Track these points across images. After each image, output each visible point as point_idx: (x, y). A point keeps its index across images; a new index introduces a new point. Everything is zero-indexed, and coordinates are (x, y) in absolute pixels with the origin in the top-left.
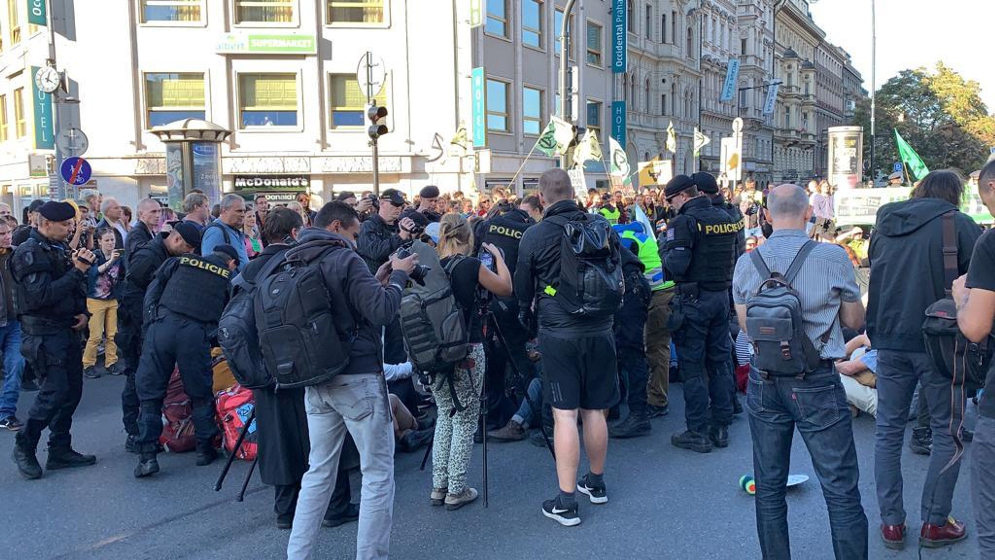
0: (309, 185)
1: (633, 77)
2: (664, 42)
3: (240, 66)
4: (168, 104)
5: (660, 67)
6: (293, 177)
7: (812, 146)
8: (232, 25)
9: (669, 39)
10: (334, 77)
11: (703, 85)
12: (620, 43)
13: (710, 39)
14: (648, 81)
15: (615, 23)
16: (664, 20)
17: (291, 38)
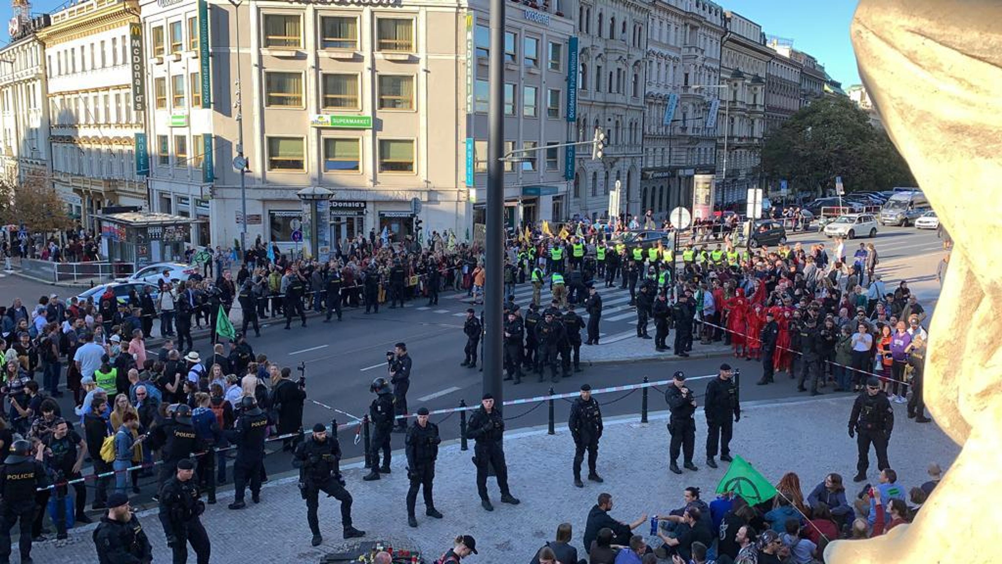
0: (365, 207)
1: (585, 120)
2: (610, 92)
3: (326, 134)
4: (282, 156)
5: (607, 110)
6: (355, 202)
8: (322, 110)
9: (614, 89)
10: (382, 142)
11: (647, 115)
12: (572, 102)
13: (654, 78)
14: (597, 121)
15: (569, 88)
16: (611, 75)
17: (357, 118)
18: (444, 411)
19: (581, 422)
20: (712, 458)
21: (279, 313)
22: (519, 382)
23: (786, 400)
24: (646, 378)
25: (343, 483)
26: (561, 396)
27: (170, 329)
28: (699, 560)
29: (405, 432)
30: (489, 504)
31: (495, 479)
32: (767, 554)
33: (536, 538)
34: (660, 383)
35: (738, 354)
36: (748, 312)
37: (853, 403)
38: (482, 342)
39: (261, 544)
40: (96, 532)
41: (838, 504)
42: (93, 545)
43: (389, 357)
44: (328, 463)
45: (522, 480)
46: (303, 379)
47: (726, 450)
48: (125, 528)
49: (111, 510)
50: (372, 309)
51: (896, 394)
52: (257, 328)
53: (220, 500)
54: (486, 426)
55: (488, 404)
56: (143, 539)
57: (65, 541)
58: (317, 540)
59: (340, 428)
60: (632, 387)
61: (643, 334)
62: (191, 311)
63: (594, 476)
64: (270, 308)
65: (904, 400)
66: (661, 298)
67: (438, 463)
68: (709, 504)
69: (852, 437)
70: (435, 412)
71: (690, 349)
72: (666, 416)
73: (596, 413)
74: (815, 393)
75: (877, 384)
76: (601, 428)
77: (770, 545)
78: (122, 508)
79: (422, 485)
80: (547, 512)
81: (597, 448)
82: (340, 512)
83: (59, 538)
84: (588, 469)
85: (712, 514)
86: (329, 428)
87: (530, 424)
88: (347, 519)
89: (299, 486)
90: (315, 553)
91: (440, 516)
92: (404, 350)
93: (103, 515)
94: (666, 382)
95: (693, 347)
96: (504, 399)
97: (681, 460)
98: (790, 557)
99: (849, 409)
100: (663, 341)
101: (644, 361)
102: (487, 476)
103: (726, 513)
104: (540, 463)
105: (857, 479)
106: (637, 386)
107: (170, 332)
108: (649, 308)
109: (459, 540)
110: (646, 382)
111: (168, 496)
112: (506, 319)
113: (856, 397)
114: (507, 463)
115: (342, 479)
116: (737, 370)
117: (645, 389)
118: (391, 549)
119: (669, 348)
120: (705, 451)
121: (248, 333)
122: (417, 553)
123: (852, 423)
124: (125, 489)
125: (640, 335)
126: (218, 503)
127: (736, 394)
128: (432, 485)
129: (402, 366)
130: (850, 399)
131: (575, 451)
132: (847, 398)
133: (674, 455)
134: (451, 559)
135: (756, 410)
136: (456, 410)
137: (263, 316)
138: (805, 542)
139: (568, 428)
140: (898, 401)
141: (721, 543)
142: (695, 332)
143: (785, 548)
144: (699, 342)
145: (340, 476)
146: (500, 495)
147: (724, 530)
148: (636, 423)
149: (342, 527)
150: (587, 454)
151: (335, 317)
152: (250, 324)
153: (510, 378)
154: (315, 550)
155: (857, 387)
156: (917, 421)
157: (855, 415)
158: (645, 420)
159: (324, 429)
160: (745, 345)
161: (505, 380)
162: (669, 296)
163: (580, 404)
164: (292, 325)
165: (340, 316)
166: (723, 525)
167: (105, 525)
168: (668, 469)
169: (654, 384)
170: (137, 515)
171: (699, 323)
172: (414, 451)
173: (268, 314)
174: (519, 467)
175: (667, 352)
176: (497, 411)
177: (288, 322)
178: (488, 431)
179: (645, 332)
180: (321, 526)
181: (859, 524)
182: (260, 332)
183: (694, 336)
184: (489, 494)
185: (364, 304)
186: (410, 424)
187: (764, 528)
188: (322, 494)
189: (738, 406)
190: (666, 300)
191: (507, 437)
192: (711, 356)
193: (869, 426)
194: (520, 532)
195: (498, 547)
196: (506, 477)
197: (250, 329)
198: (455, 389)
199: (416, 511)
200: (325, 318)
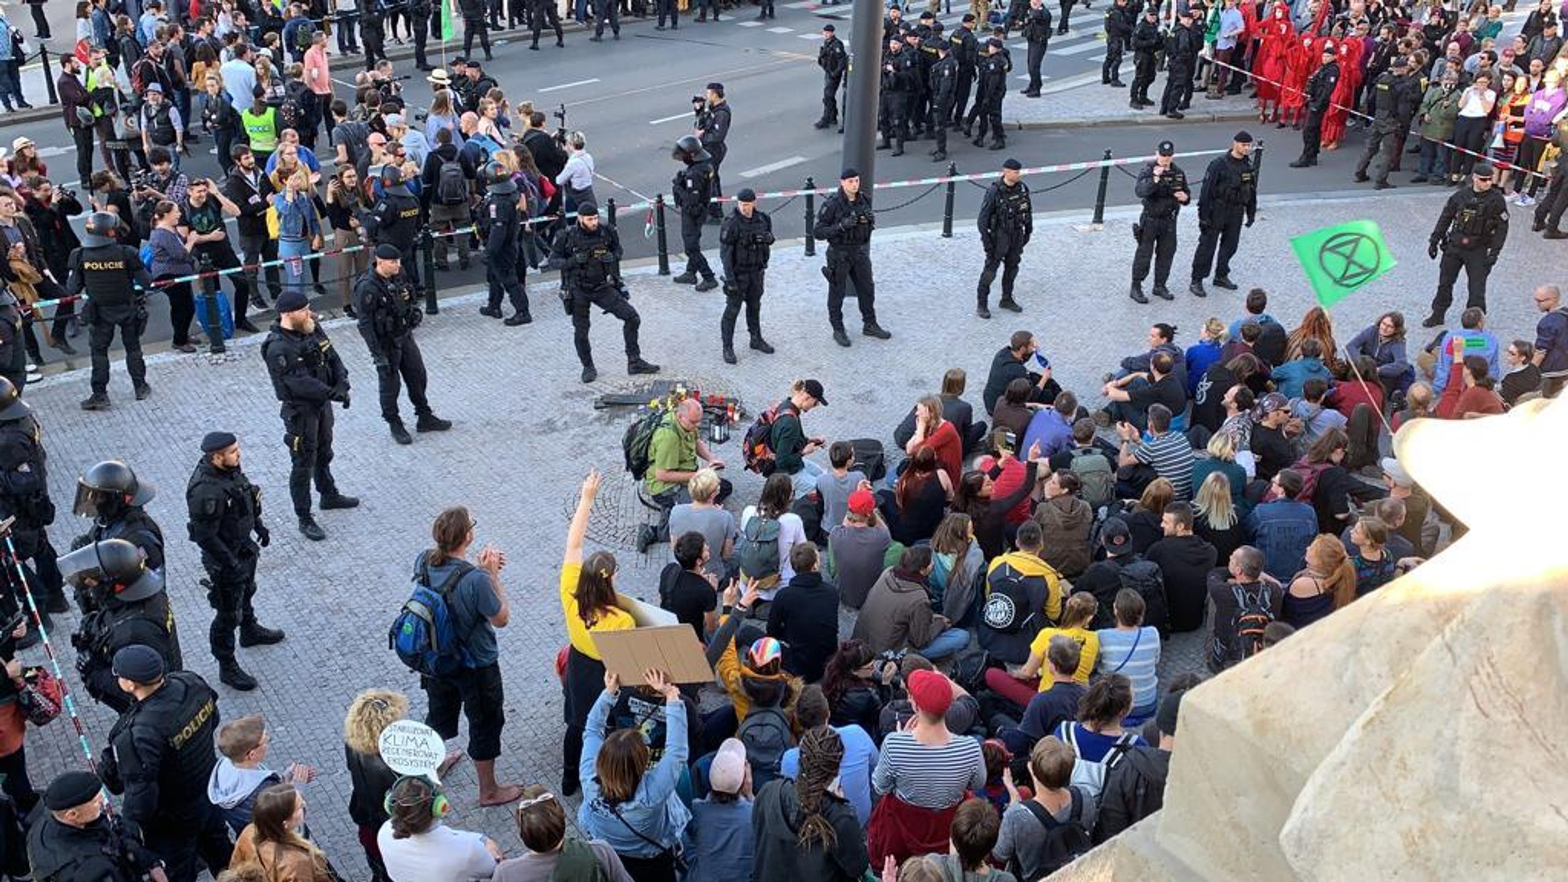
18: (780, 194)
19: (998, 220)
20: (1200, 280)
21: (521, 22)
22: (901, 153)
23: (1334, 193)
24: (1109, 152)
25: (626, 295)
26: (967, 177)
27: (352, 41)
28: (1159, 431)
29: (718, 223)
30: (845, 337)
31: (855, 300)
32: (1268, 429)
33: (913, 389)
34: (1129, 161)
35: (1266, 117)
36: (1292, 44)
37: (1444, 203)
38: (845, 85)
39: (507, 376)
40: (266, 346)
41: (1391, 359)
42: (264, 364)
43: (697, 106)
44: (603, 264)
45: (896, 304)
46: (562, 131)
47: (1223, 270)
48: (307, 341)
49: (284, 316)
50: (668, 23)
51: (1518, 191)
52: (486, 46)
53: (444, 310)
54: (846, 221)
55: (851, 186)
56: (333, 360)
57: (223, 356)
58: (590, 373)
59: (619, 213)
60: (1084, 165)
61: (1111, 78)
62: (383, 13)
63: (1008, 302)
64: (506, 13)
65: (1531, 201)
66: (1150, 19)
67: (769, 273)
68: (1185, 350)
69: (1433, 257)
70: (767, 196)
71: (1186, 105)
72: (1134, 213)
73: (1024, 206)
74: (1383, 184)
75: (1491, 173)
76: (1029, 229)
77: (1272, 415)
78: (301, 314)
79: (744, 305)
80: (931, 352)
81: (1019, 260)
82: (622, 337)
83: (214, 352)
84: (1001, 292)
85: (1189, 365)
86: (603, 212)
87: (916, 220)
88: (632, 348)
89: (561, 296)
90: (587, 393)
91: (771, 351)
92: (721, 95)
93: (273, 322)
94: (1141, 159)
95: (1192, 103)
96: (876, 177)
97: (1148, 284)
98: (1302, 434)
99: (1436, 213)
100: (1144, 92)
101: (1108, 124)
102: (843, 296)
103: (1211, 365)
104: (926, 280)
105: (1429, 323)
106: (1093, 164)
107: (353, 47)
108: (1127, 34)
109: (798, 387)
110: (1108, 158)
111: (368, 299)
112: (886, 47)
113: (1451, 192)
114: (874, 278)
115: (623, 289)
116: (1260, 144)
117: (1106, 169)
118: (697, 393)
119: (1152, 103)
120: (1190, 270)
121: (473, 52)
122: (735, 401)
123: (1439, 234)
124: (301, 285)
125: (1106, 81)
126: (442, 314)
127: (1253, 181)
128: (759, 305)
129: (714, 121)
130: (1440, 197)
131: (983, 265)
132: (1435, 195)
133: (1139, 273)
134: (787, 412)
135: (1281, 208)
136: (799, 193)
137: (495, 26)
138: (1331, 414)
139: (975, 229)
140: (1519, 203)
141: (1197, 409)
142: (1199, 78)
143: (1296, 421)
144: (1204, 94)
145: (622, 285)
146: (862, 325)
147: (1204, 389)
148: (1085, 223)
149: (626, 358)
150: (1001, 269)
151: (608, 33)
152: (477, 39)
153: (887, 146)
154: (586, 387)
155: (1455, 177)
156: (1546, 237)
157: (1444, 222)
158: (1098, 219)
159: (596, 212)
160: (1277, 104)
161: (879, 148)
162: (1162, 14)
163: (1000, 191)
164: (541, 42)
165: (616, 32)
166: (1204, 383)
167: (277, 336)
168: (1127, 297)
169: (1120, 161)
170: (323, 325)
171: (1209, 63)
172: (734, 254)
173: (504, 23)
174: (893, 285)
175: (1148, 109)
176: (864, 198)
177: (536, 38)
178: (848, 230)
179: (1116, 75)
180: (594, 354)
181: (1418, 390)
182: (492, 52)
183: (1196, 84)
184: (846, 322)
185: (654, 13)
186: (727, 211)
187: (1267, 390)
188: (595, 310)
189: (1254, 201)
190: (1158, 20)
191: (877, 238)
192: (1221, 119)
193: (1465, 241)
194: (891, 378)
195: (856, 398)
196: (873, 299)
197: (477, 46)
198: (799, 159)
199: (734, 341)
200: (593, 34)
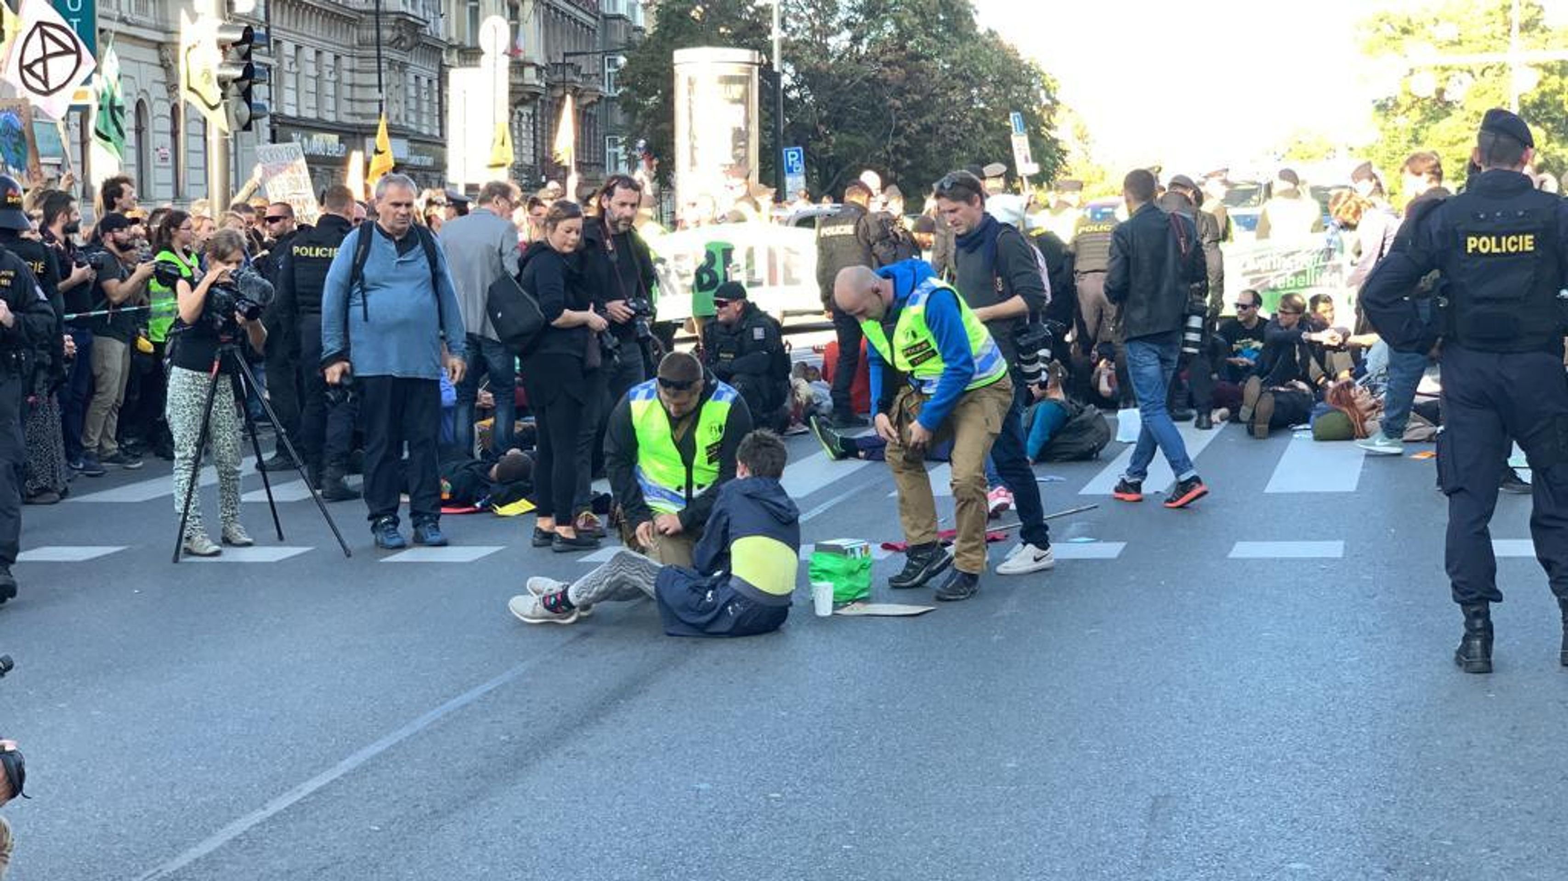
7: (534, 96)
